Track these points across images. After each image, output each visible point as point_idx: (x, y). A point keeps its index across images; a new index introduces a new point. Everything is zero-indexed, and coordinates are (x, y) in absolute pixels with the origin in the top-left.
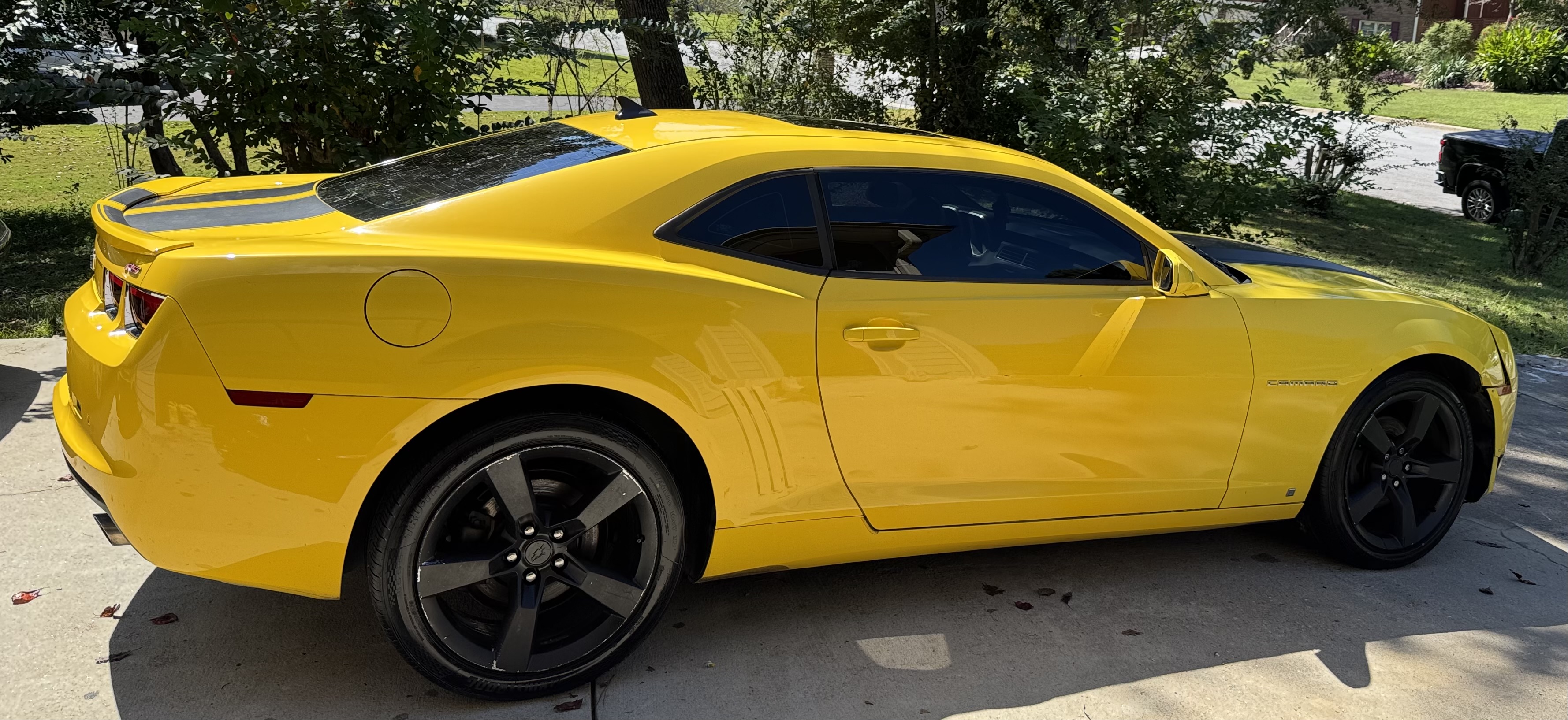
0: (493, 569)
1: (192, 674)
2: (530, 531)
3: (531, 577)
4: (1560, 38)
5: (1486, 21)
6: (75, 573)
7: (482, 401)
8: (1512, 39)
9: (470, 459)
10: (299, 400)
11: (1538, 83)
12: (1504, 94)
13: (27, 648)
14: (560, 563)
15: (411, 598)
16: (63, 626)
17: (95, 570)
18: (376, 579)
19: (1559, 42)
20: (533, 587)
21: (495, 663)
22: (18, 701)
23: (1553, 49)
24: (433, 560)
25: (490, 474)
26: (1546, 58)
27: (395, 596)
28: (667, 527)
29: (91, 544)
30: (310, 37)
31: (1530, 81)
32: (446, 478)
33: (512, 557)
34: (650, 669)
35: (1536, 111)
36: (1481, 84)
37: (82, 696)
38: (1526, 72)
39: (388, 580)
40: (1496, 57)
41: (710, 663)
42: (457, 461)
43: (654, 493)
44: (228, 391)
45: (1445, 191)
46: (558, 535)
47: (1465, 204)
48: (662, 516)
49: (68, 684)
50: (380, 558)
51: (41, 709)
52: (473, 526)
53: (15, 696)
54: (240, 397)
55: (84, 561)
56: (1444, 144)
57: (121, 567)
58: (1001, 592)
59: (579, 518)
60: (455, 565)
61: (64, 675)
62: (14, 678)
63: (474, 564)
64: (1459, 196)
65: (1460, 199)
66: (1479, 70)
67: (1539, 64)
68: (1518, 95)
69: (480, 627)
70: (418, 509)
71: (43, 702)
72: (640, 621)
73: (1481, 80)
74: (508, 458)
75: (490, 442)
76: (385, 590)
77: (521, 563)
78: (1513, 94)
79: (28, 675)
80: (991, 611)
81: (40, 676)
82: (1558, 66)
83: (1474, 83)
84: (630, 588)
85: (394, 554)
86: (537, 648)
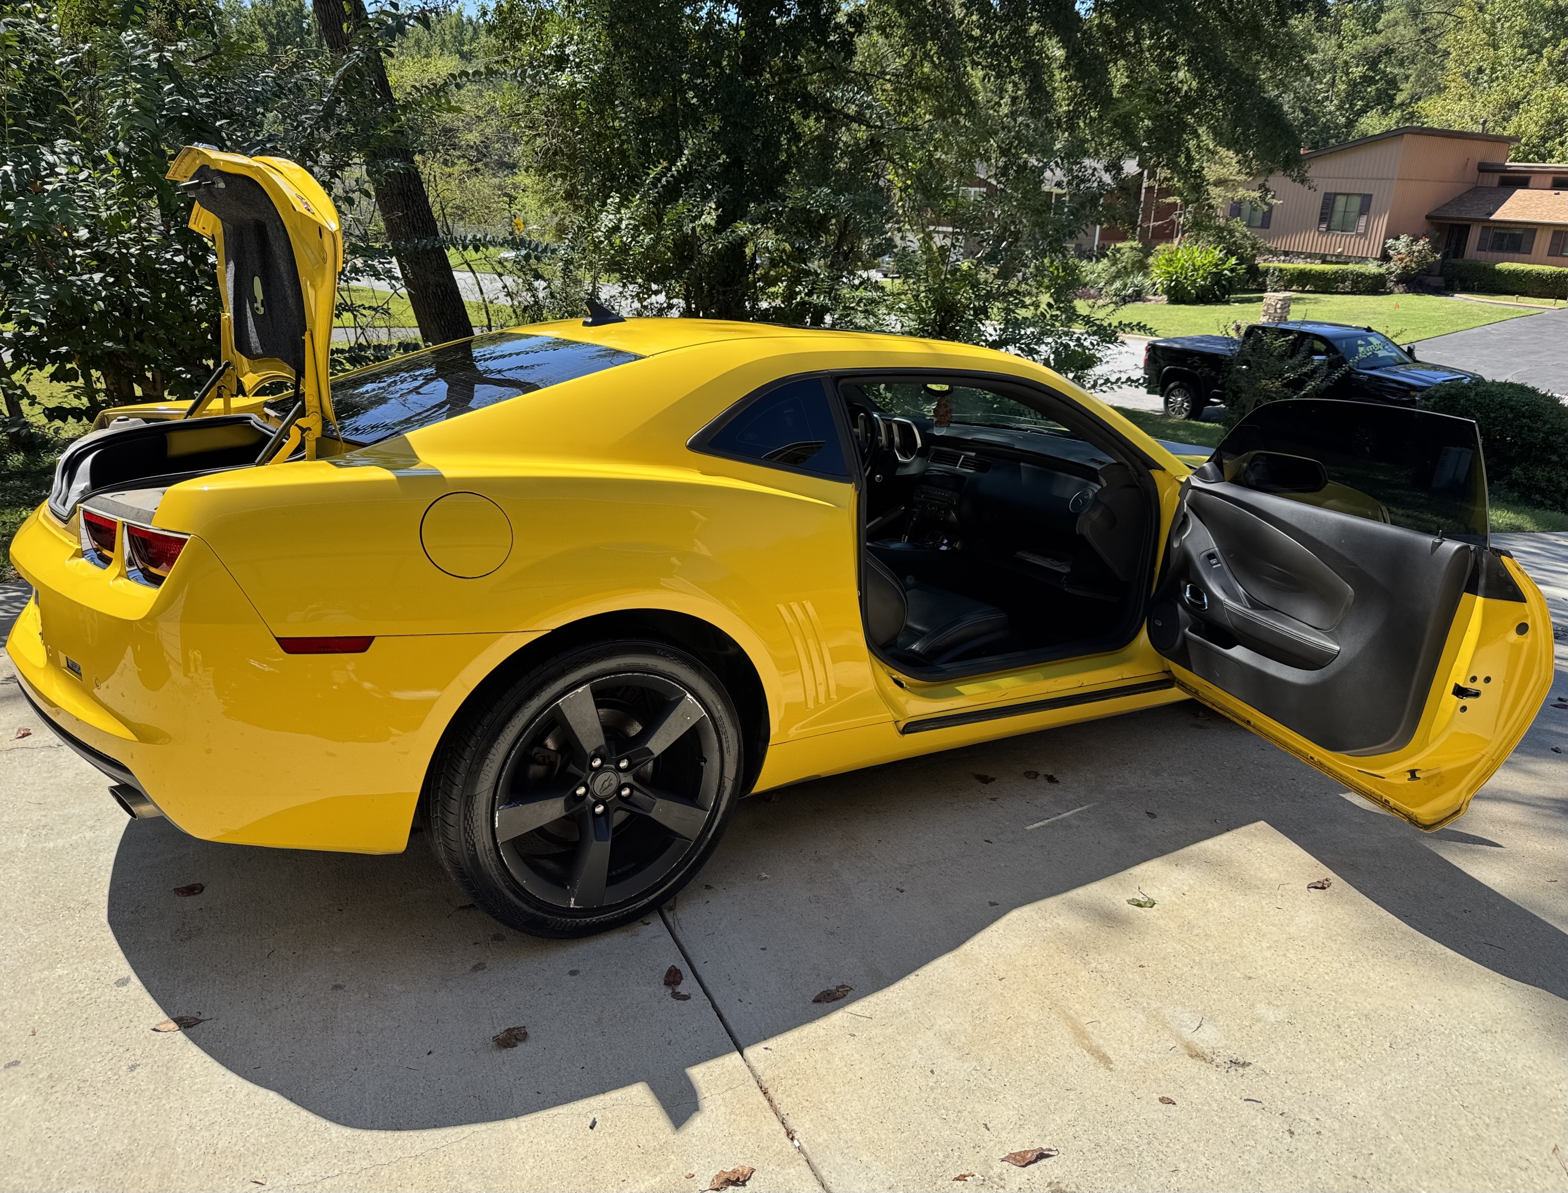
0: (568, 806)
1: (227, 946)
2: (597, 763)
3: (599, 809)
4: (1221, 255)
5: (1154, 242)
6: (40, 846)
7: (554, 631)
8: (1182, 255)
9: (543, 694)
10: (360, 644)
11: (1204, 296)
12: (1176, 307)
13: (22, 936)
14: (626, 792)
15: (489, 844)
16: (53, 906)
17: (60, 842)
18: (452, 829)
19: (1220, 259)
20: (602, 819)
21: (573, 900)
22: (41, 998)
23: (1216, 265)
24: (509, 803)
25: (563, 708)
26: (1210, 273)
27: (474, 845)
28: (728, 747)
29: (43, 813)
30: (133, 260)
31: (1197, 294)
32: (521, 715)
33: (581, 791)
34: (708, 887)
35: (1205, 321)
36: (1156, 297)
37: (111, 983)
38: (1194, 287)
39: (465, 829)
40: (1168, 273)
41: (764, 875)
42: (530, 696)
43: (717, 715)
44: (278, 639)
45: (1149, 392)
46: (623, 764)
47: (1167, 402)
48: (723, 737)
49: (90, 974)
50: (455, 806)
51: (71, 1003)
52: (539, 764)
53: (33, 992)
54: (292, 645)
55: (44, 832)
56: (1148, 350)
57: (89, 835)
58: (993, 779)
59: (648, 745)
60: (531, 806)
61: (81, 962)
62: (23, 971)
63: (550, 802)
64: (1162, 396)
65: (1162, 399)
66: (1154, 284)
67: (1205, 279)
68: (1187, 307)
69: (550, 865)
70: (493, 751)
71: (70, 996)
72: (706, 843)
73: (1155, 294)
74: (580, 690)
75: (563, 673)
76: (463, 839)
77: (589, 796)
78: (1183, 306)
79: (39, 966)
80: (994, 799)
81: (51, 967)
82: (1220, 280)
83: (1150, 297)
84: (696, 810)
85: (469, 801)
86: (612, 881)
